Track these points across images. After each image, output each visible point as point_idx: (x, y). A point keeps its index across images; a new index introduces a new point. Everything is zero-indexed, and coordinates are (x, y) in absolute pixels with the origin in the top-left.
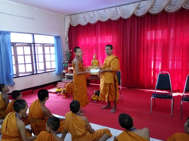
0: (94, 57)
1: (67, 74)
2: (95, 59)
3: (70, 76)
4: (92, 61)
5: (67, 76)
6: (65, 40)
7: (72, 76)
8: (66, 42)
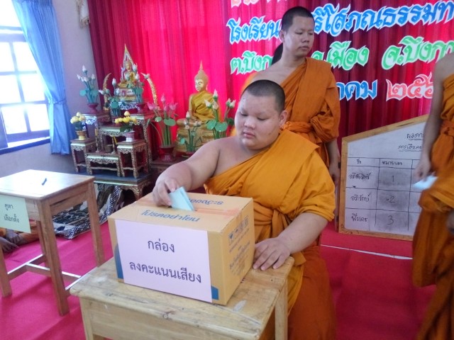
0: (197, 81)
1: (92, 157)
2: (203, 89)
3: (103, 165)
4: (191, 98)
5: (93, 164)
6: (76, 13)
7: (114, 165)
8: (81, 22)
